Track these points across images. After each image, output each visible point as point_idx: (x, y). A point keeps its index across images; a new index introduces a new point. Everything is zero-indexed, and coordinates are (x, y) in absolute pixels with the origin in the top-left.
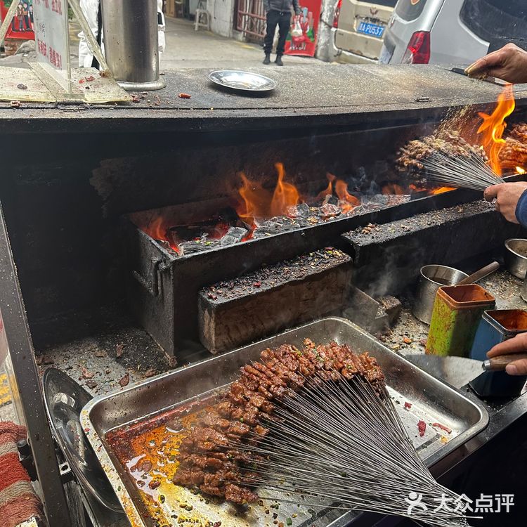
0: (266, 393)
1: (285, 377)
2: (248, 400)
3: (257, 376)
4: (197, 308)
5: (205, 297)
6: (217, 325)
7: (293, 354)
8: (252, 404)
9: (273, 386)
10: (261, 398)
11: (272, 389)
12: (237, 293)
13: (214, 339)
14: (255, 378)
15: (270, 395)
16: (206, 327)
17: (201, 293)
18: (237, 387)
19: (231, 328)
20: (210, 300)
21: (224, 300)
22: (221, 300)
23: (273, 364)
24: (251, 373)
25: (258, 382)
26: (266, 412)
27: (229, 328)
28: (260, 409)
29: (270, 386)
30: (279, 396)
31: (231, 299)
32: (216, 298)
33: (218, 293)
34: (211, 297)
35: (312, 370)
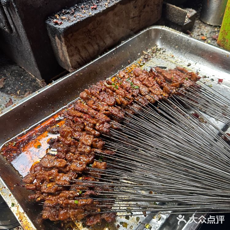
0: (93, 132)
1: (107, 112)
2: (78, 140)
3: (80, 117)
4: (48, 37)
5: (52, 24)
6: (68, 47)
7: (110, 88)
8: (83, 143)
9: (98, 124)
10: (90, 137)
11: (97, 127)
12: (78, 17)
13: (68, 60)
14: (79, 120)
15: (97, 133)
16: (60, 51)
17: (48, 22)
18: (65, 131)
19: (80, 48)
20: (57, 26)
21: (69, 24)
22: (66, 25)
23: (93, 102)
24: (74, 116)
25: (83, 123)
26: (97, 148)
27: (78, 49)
28: (92, 146)
29: (95, 125)
30: (106, 132)
31: (75, 22)
32: (61, 23)
33: (62, 19)
34: (56, 23)
35: (130, 99)
